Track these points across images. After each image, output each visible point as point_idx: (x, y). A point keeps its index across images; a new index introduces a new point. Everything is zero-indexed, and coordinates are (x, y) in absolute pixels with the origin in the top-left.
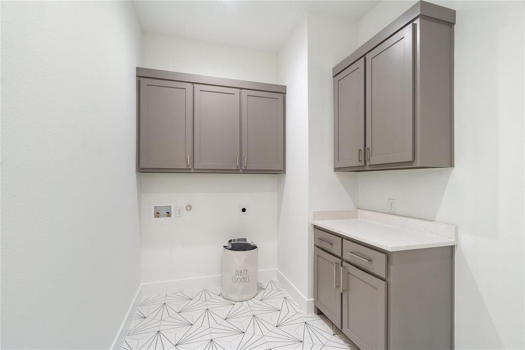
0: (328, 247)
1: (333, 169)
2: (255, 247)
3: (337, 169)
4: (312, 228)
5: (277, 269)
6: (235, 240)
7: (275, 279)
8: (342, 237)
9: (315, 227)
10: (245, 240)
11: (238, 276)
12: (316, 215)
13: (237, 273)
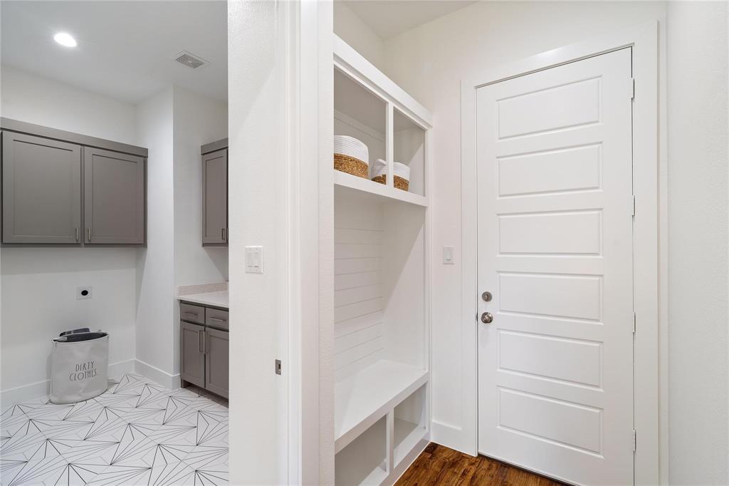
0: (192, 318)
1: (201, 245)
2: (104, 335)
3: (204, 245)
4: (178, 303)
5: (135, 359)
6: (69, 332)
7: (133, 372)
8: (205, 306)
9: (182, 301)
10: (87, 330)
11: (79, 371)
12: (183, 290)
13: (78, 368)
